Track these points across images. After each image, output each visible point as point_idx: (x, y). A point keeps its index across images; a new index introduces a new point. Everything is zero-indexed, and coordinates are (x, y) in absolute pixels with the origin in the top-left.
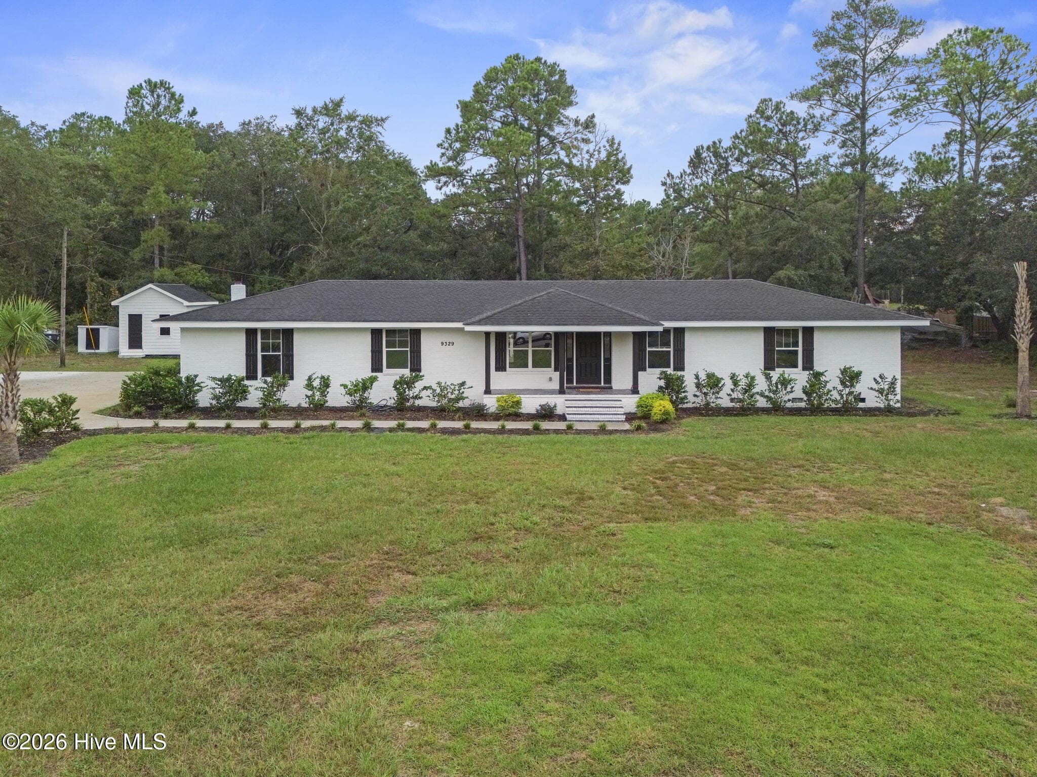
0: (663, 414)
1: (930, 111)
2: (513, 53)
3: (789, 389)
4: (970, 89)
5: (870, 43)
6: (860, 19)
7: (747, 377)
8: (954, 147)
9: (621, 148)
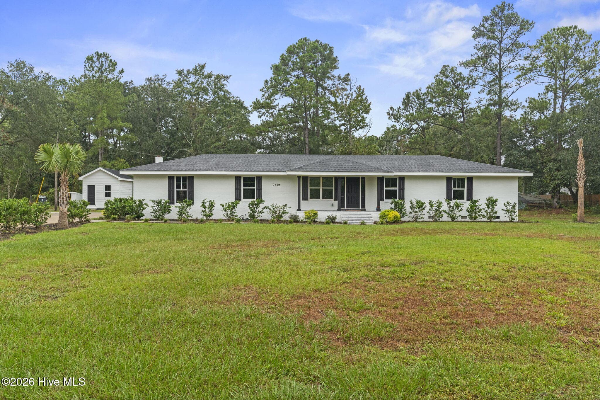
0: (394, 217)
1: (538, 76)
2: (303, 37)
3: (459, 209)
4: (559, 61)
5: (504, 34)
6: (498, 21)
7: (437, 203)
8: (551, 95)
9: (365, 92)
